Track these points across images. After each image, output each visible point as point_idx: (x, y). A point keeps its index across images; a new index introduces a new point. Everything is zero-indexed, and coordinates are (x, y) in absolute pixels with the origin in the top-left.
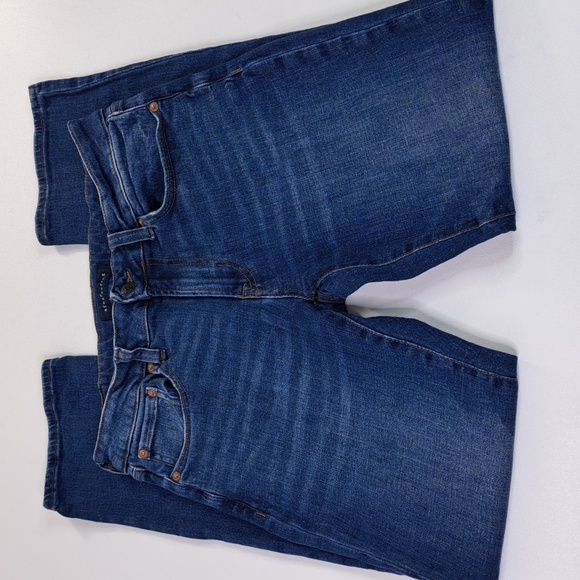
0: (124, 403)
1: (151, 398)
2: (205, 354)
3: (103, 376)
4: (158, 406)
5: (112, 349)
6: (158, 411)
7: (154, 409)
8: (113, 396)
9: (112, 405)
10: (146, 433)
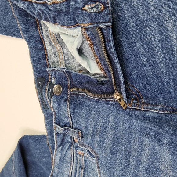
0: (65, 155)
1: (80, 156)
2: (105, 139)
3: (49, 139)
4: (85, 160)
5: (53, 125)
6: (85, 163)
7: (83, 161)
8: (58, 150)
9: (58, 154)
10: (79, 173)
